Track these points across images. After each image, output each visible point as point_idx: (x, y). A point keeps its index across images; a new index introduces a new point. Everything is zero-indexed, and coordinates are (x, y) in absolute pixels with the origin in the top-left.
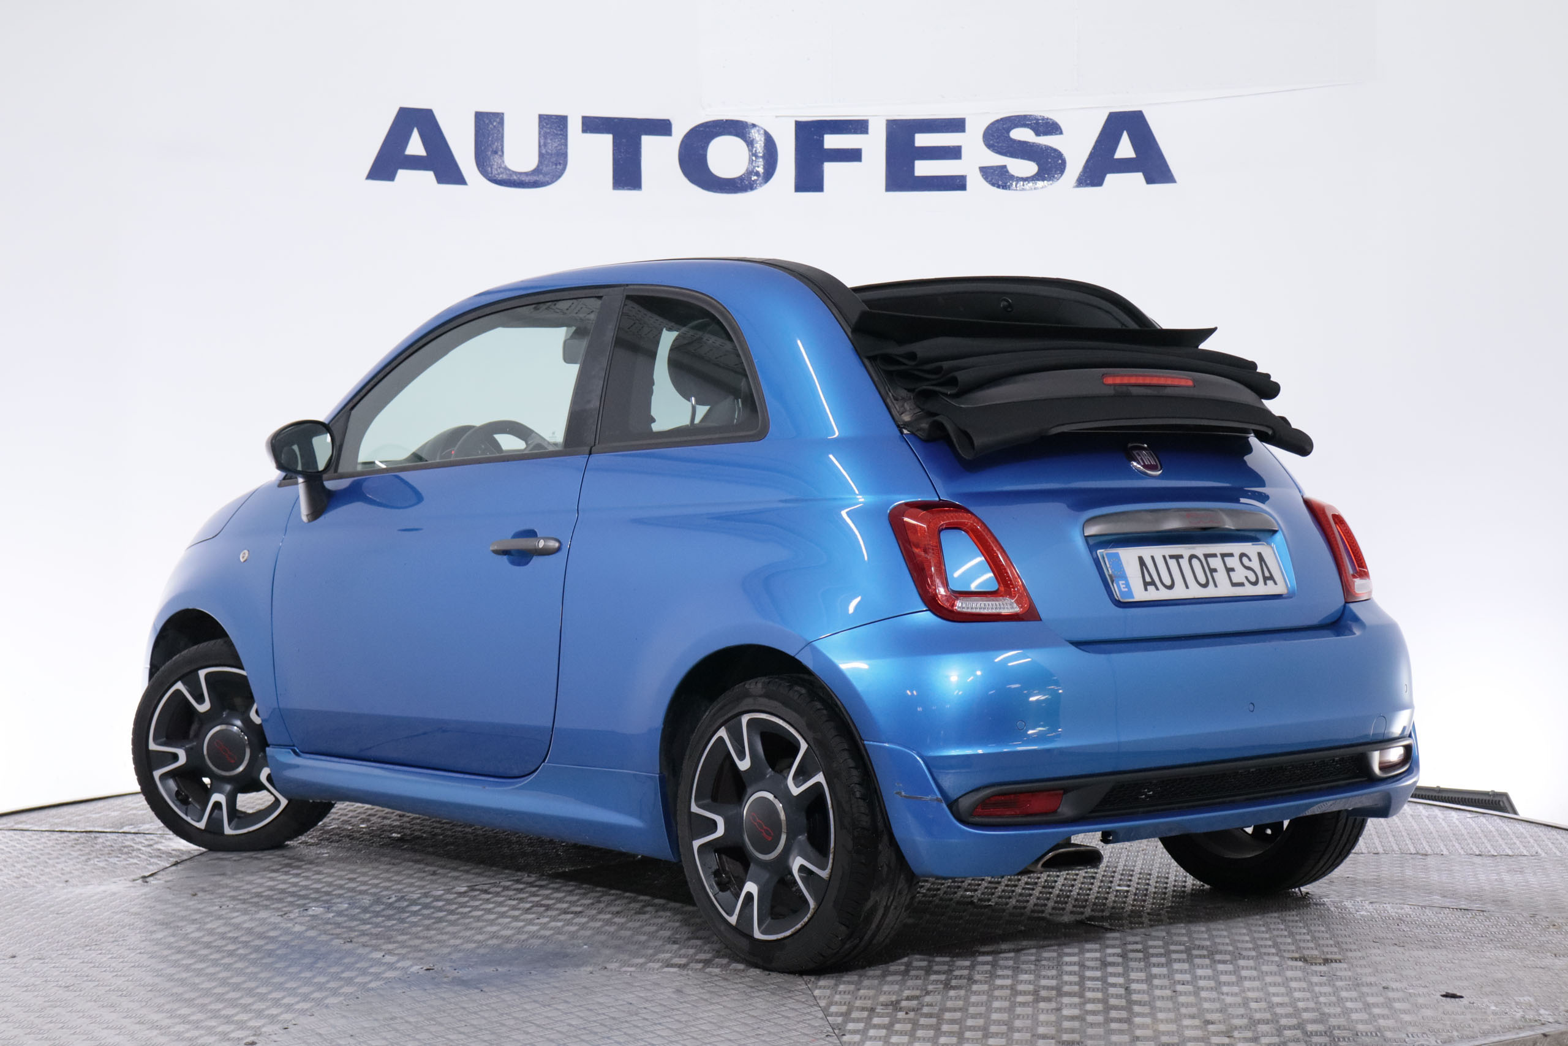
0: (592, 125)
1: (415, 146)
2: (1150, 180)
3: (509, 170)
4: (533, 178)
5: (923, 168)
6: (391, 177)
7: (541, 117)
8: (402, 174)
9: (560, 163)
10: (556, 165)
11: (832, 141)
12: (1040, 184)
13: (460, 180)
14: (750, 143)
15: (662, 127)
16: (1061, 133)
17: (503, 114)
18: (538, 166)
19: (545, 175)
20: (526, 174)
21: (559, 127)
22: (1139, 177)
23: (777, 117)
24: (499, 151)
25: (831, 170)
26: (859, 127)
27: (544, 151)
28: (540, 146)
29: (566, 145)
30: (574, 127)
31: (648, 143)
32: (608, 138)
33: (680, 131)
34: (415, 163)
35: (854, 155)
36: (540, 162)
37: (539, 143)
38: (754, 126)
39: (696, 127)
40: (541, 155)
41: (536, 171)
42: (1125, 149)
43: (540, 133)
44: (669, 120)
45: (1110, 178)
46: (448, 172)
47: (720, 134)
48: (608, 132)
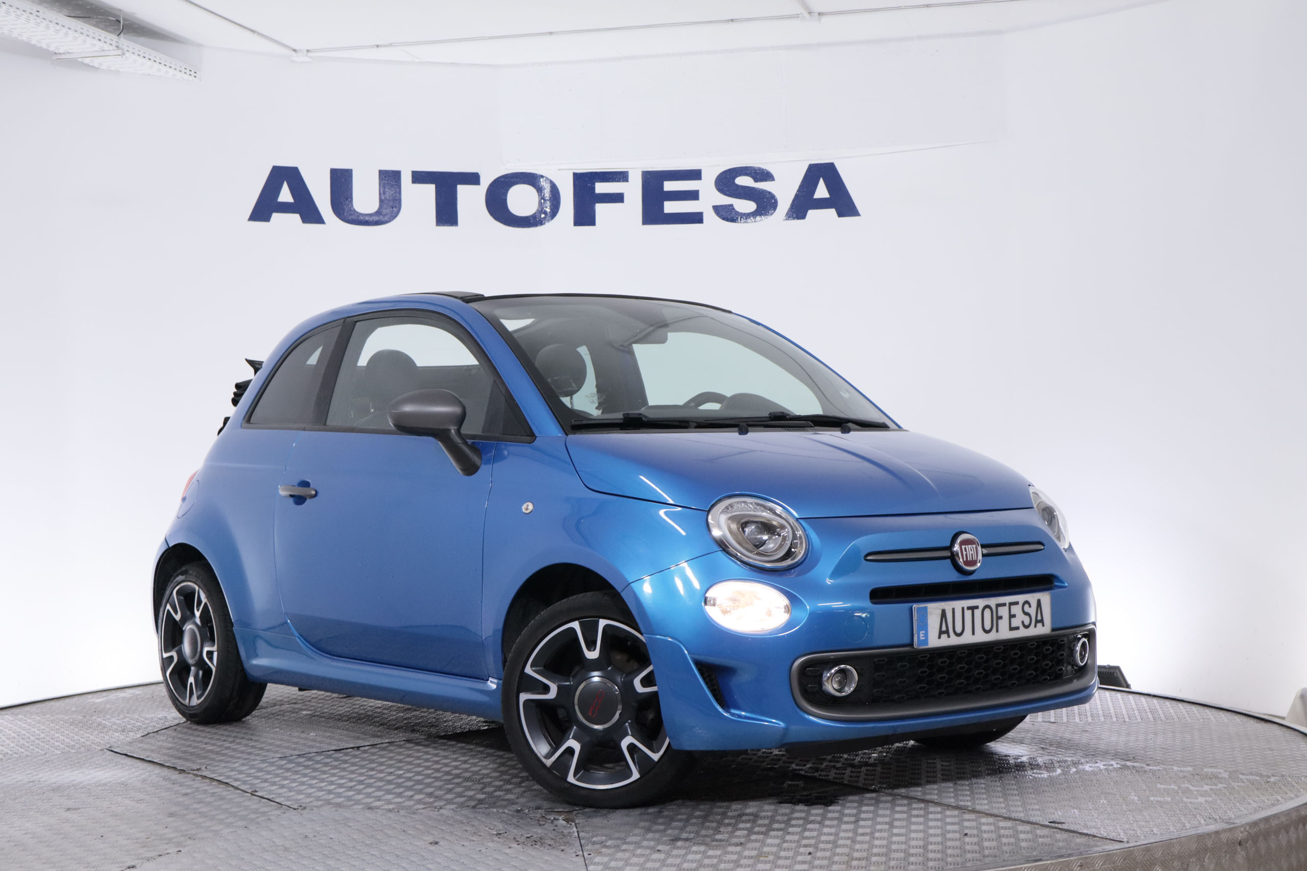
0: (419, 177)
1: (285, 195)
2: (840, 214)
3: (357, 212)
4: (376, 218)
5: (670, 207)
6: (267, 218)
7: (381, 172)
8: (275, 216)
9: (396, 207)
10: (393, 208)
11: (601, 188)
12: (758, 218)
13: (320, 220)
14: (540, 190)
15: (472, 179)
16: (773, 179)
17: (351, 170)
18: (379, 209)
19: (385, 215)
20: (370, 215)
21: (394, 179)
22: (832, 212)
23: (559, 170)
24: (349, 197)
25: (601, 209)
26: (621, 176)
27: (383, 197)
28: (380, 194)
29: (400, 193)
30: (406, 179)
31: (463, 191)
32: (432, 187)
33: (486, 182)
34: (285, 208)
35: (618, 198)
36: (381, 206)
37: (380, 191)
38: (542, 177)
39: (498, 178)
40: (381, 201)
41: (378, 213)
42: (822, 191)
43: (380, 184)
44: (477, 173)
45: (811, 213)
46: (310, 214)
47: (517, 183)
48: (432, 183)
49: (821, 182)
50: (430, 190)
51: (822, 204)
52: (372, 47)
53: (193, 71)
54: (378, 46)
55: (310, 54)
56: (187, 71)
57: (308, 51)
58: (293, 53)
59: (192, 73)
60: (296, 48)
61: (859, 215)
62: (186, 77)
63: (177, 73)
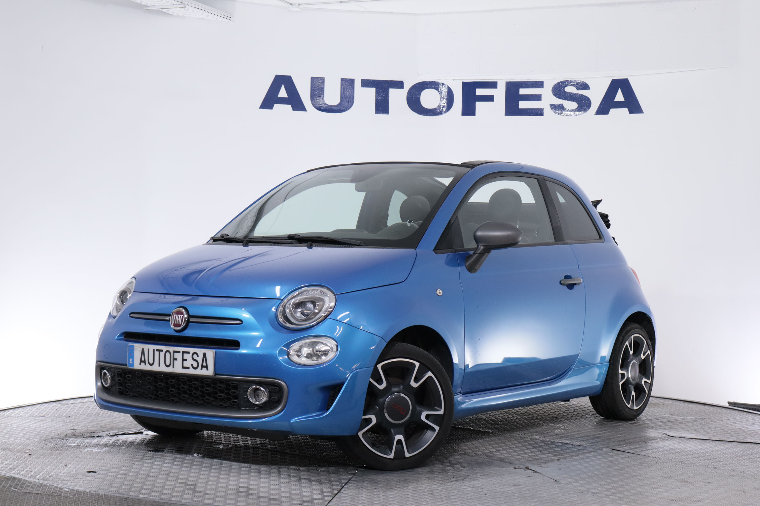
0: (366, 83)
1: (283, 93)
2: (631, 112)
3: (327, 104)
4: (338, 108)
5: (523, 105)
6: (271, 107)
7: (342, 80)
8: (276, 106)
9: (351, 102)
10: (349, 102)
11: (480, 92)
12: (577, 113)
13: (303, 109)
14: (440, 93)
15: (399, 85)
16: (589, 89)
17: (324, 78)
18: (340, 102)
19: (344, 106)
20: (334, 106)
21: (350, 84)
22: (626, 110)
23: (454, 80)
24: (322, 95)
25: (479, 105)
26: (493, 85)
27: (343, 96)
29: (354, 93)
30: (358, 84)
31: (392, 92)
32: (373, 90)
33: (407, 86)
34: (282, 101)
35: (490, 98)
36: (341, 100)
37: (341, 92)
38: (443, 84)
39: (415, 84)
40: (342, 98)
41: (339, 105)
42: (619, 97)
43: (341, 87)
44: (402, 81)
45: (612, 111)
46: (298, 105)
47: (427, 88)
48: (373, 87)
49: (620, 90)
50: (372, 91)
51: (619, 105)
52: (337, 2)
53: (229, 16)
54: (341, 2)
55: (300, 6)
56: (225, 17)
57: (299, 4)
58: (290, 6)
59: (228, 18)
60: (291, 2)
61: (643, 112)
62: (225, 20)
63: (219, 18)
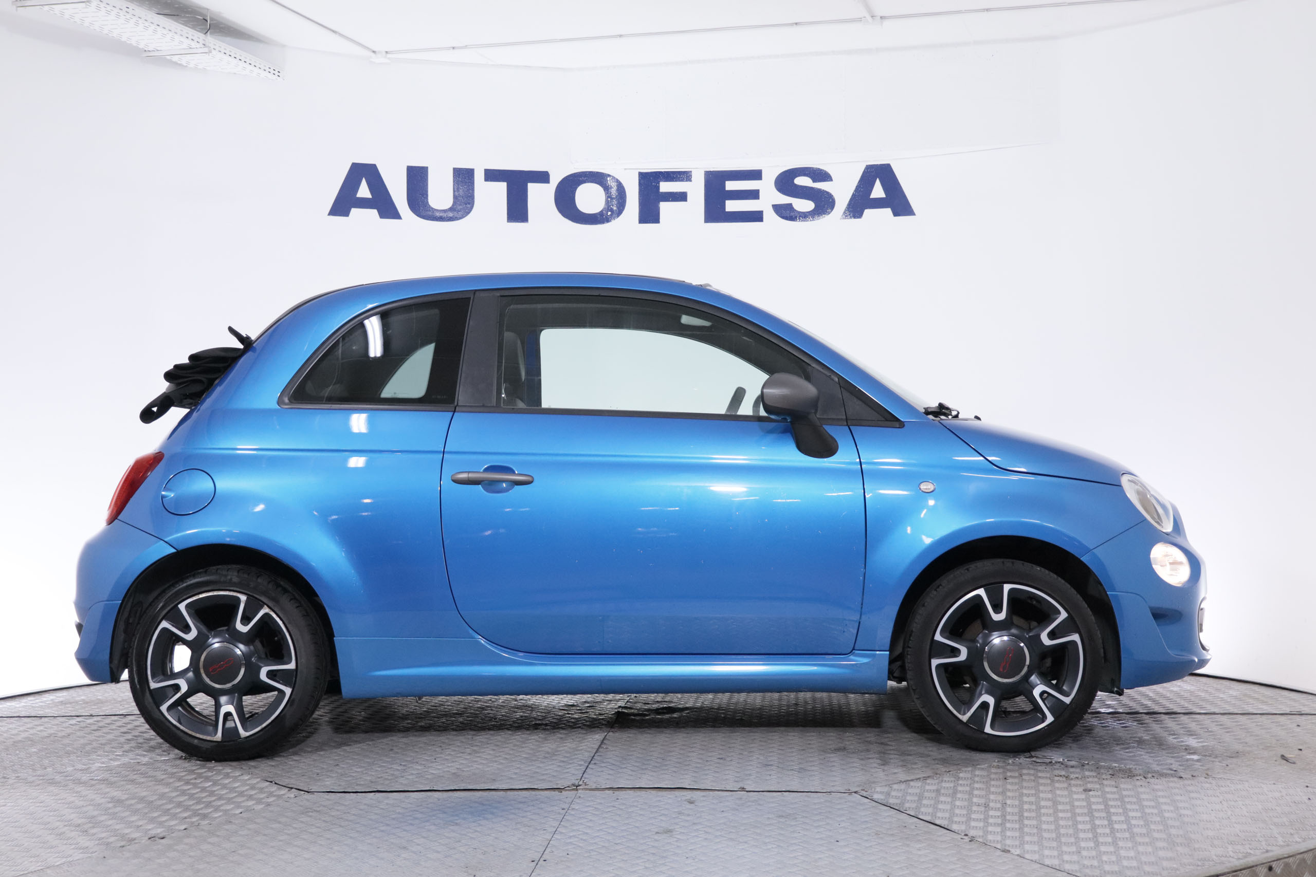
0: (492, 175)
1: (364, 191)
2: (896, 214)
3: (432, 208)
4: (451, 215)
5: (732, 206)
6: (346, 214)
7: (455, 169)
8: (354, 211)
9: (469, 203)
10: (466, 204)
11: (665, 187)
12: (816, 217)
13: (396, 216)
14: (606, 188)
15: (542, 177)
16: (831, 180)
17: (427, 168)
18: (453, 205)
19: (459, 211)
20: (445, 211)
21: (468, 177)
22: (888, 211)
23: (625, 169)
24: (425, 194)
25: (665, 208)
26: (683, 176)
27: (456, 193)
28: (454, 191)
29: (473, 190)
30: (479, 177)
31: (533, 189)
32: (502, 186)
33: (555, 180)
34: (364, 204)
35: (681, 197)
36: (454, 203)
37: (454, 189)
38: (609, 176)
39: (567, 177)
40: (455, 197)
41: (451, 209)
42: (878, 191)
43: (454, 182)
44: (547, 172)
46: (387, 210)
47: (584, 182)
48: (503, 181)
49: (878, 181)
50: (501, 188)
52: (448, 48)
53: (277, 70)
54: (453, 48)
55: (389, 56)
56: (271, 70)
57: (387, 52)
58: (373, 54)
59: (276, 72)
60: (375, 50)
61: (914, 214)
62: (270, 76)
63: (261, 71)
